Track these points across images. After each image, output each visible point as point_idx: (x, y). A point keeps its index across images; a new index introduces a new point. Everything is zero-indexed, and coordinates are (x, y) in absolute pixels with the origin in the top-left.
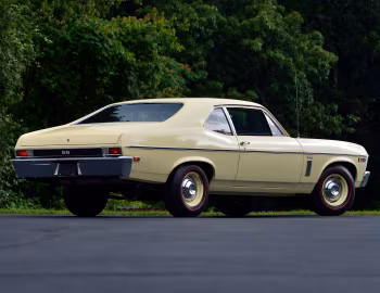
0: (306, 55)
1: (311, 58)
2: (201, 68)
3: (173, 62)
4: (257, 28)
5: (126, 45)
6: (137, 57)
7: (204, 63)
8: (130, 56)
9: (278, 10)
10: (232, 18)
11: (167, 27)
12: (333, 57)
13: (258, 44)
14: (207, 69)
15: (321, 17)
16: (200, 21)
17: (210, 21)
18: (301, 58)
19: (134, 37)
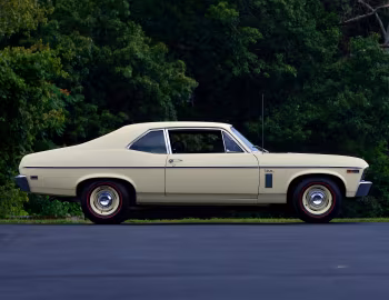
0: (170, 81)
1: (174, 84)
2: (78, 92)
3: (53, 87)
4: (127, 57)
5: (17, 72)
6: (27, 82)
7: (80, 87)
8: (21, 82)
9: (146, 42)
10: (105, 48)
11: (53, 57)
12: (194, 83)
13: (129, 71)
14: (83, 93)
15: (182, 47)
16: (78, 51)
17: (85, 51)
18: (166, 84)
19: (24, 65)
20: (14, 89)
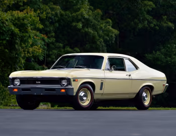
20: (13, 34)
